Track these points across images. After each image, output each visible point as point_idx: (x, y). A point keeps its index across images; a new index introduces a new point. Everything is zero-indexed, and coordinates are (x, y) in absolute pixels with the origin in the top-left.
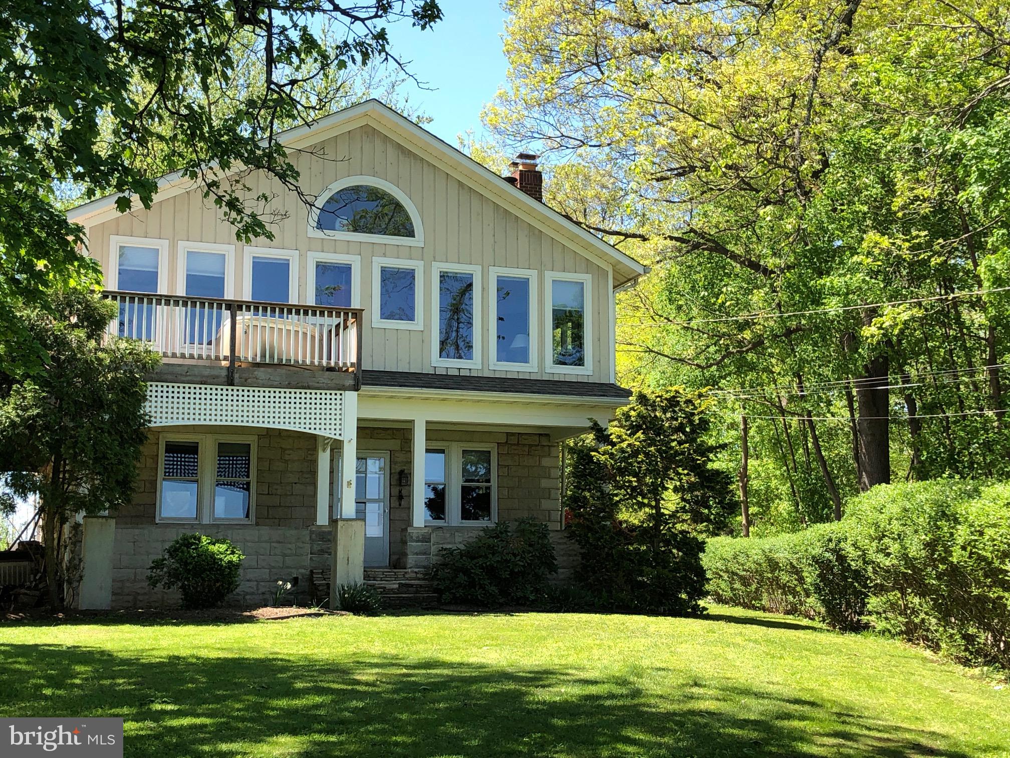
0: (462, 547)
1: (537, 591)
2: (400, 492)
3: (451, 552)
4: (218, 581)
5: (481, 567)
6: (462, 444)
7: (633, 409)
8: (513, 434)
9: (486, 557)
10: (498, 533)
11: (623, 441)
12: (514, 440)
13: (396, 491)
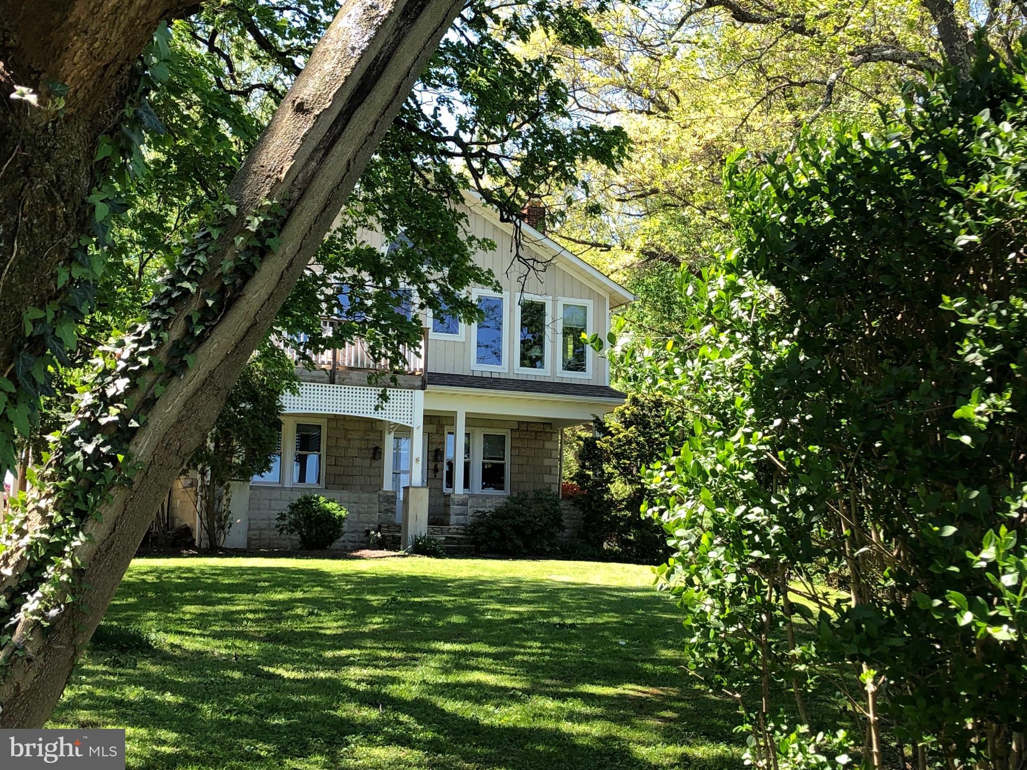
0: (492, 510)
1: (551, 545)
2: (436, 466)
3: (484, 514)
4: (330, 530)
5: (510, 525)
6: (483, 429)
7: (626, 408)
8: (523, 422)
9: (514, 518)
10: (519, 499)
11: (619, 433)
12: (524, 427)
13: (432, 466)
